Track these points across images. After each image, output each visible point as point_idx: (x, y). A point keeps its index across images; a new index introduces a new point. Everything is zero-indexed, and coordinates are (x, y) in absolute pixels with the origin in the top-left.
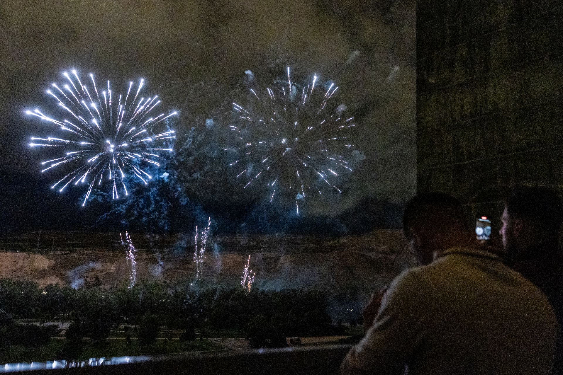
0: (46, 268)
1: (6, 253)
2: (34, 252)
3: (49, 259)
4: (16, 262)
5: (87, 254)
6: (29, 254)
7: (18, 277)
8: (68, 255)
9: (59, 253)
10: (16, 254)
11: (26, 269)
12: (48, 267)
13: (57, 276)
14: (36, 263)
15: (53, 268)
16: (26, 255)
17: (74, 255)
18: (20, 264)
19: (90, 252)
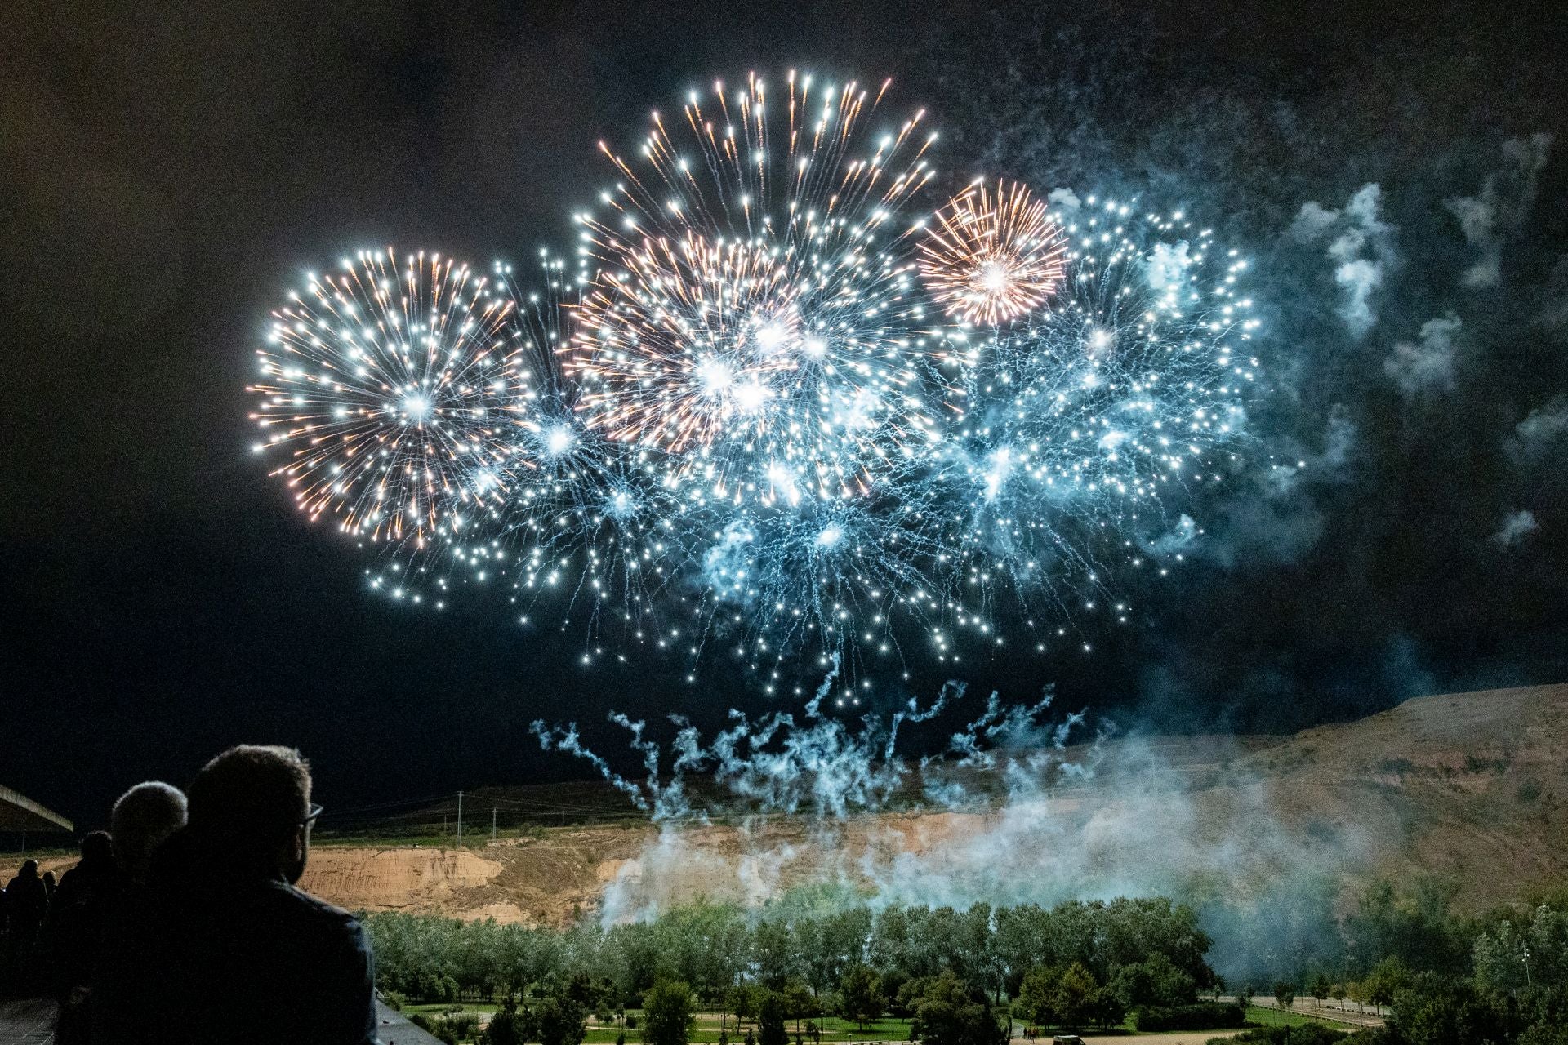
0: (484, 882)
1: (393, 853)
2: (454, 846)
3: (487, 858)
4: (418, 873)
5: (576, 841)
6: (443, 852)
7: (426, 907)
8: (532, 846)
9: (511, 842)
10: (415, 851)
11: (443, 886)
12: (489, 880)
13: (511, 901)
14: (461, 873)
15: (500, 882)
16: (437, 852)
17: (546, 845)
18: (427, 875)
19: (583, 834)
